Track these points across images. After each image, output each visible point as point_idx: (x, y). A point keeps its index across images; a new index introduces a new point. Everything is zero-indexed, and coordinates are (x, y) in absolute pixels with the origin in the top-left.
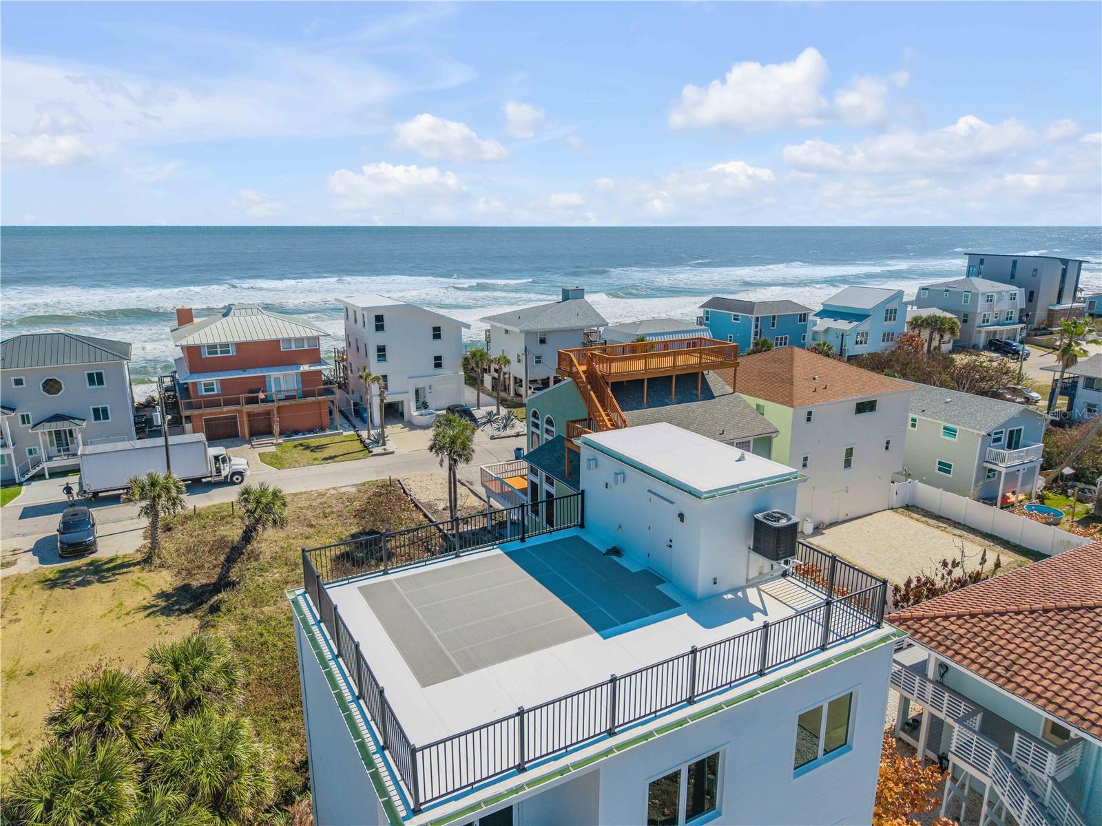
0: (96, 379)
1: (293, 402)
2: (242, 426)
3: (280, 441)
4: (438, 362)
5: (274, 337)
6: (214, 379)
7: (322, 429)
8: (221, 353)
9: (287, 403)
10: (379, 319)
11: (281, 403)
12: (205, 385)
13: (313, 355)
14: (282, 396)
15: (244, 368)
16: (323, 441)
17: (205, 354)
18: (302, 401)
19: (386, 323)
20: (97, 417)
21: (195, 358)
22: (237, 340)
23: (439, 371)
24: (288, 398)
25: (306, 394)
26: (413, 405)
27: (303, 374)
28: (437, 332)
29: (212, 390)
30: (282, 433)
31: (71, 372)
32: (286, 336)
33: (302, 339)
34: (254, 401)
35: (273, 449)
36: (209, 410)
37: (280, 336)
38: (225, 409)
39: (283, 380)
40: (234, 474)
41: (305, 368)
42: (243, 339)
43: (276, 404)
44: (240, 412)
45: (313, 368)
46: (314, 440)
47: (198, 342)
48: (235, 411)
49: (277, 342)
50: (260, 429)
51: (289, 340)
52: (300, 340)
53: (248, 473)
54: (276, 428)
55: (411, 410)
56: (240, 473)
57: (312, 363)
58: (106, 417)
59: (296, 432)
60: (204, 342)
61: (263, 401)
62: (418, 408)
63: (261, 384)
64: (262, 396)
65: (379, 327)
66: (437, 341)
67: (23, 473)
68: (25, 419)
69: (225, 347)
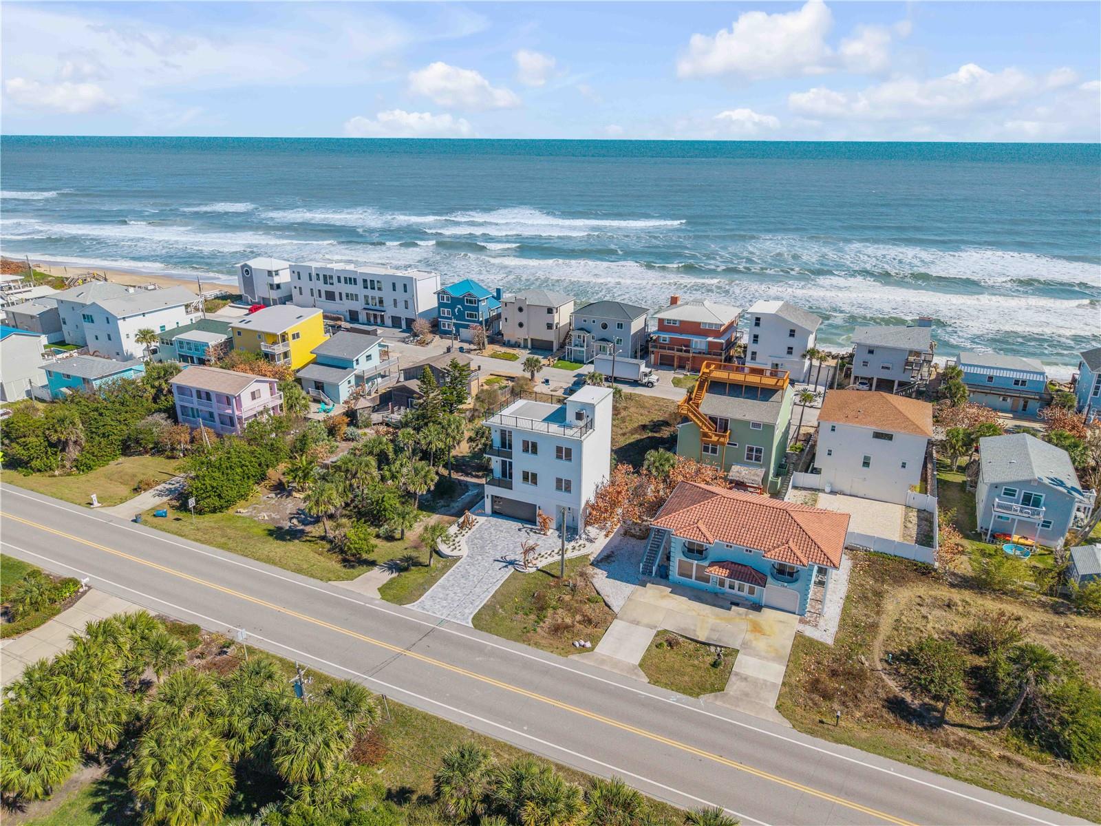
0: (620, 326)
1: (700, 355)
2: (674, 361)
3: (688, 374)
4: (790, 350)
5: (698, 321)
6: (667, 336)
8: (673, 324)
9: (697, 355)
10: (758, 319)
11: (693, 355)
12: (663, 338)
13: (715, 333)
14: (697, 351)
15: (681, 334)
17: (666, 323)
18: (705, 356)
20: (618, 342)
21: (663, 326)
22: (681, 319)
23: (790, 356)
24: (700, 353)
25: (709, 353)
27: (709, 342)
28: (792, 333)
29: (666, 341)
30: (692, 370)
31: (612, 321)
32: (704, 321)
33: (712, 324)
34: (681, 350)
35: (682, 376)
36: (662, 350)
37: (700, 321)
38: (669, 351)
39: (699, 343)
40: (649, 382)
41: (710, 339)
42: (683, 319)
43: (691, 355)
44: (675, 354)
45: (716, 340)
47: (664, 317)
48: (673, 353)
49: (699, 323)
50: (681, 366)
51: (705, 323)
53: (656, 384)
54: (688, 367)
56: (652, 383)
60: (667, 317)
61: (686, 352)
63: (687, 344)
64: (685, 349)
65: (757, 324)
66: (791, 338)
67: (587, 359)
68: (593, 338)
69: (675, 321)
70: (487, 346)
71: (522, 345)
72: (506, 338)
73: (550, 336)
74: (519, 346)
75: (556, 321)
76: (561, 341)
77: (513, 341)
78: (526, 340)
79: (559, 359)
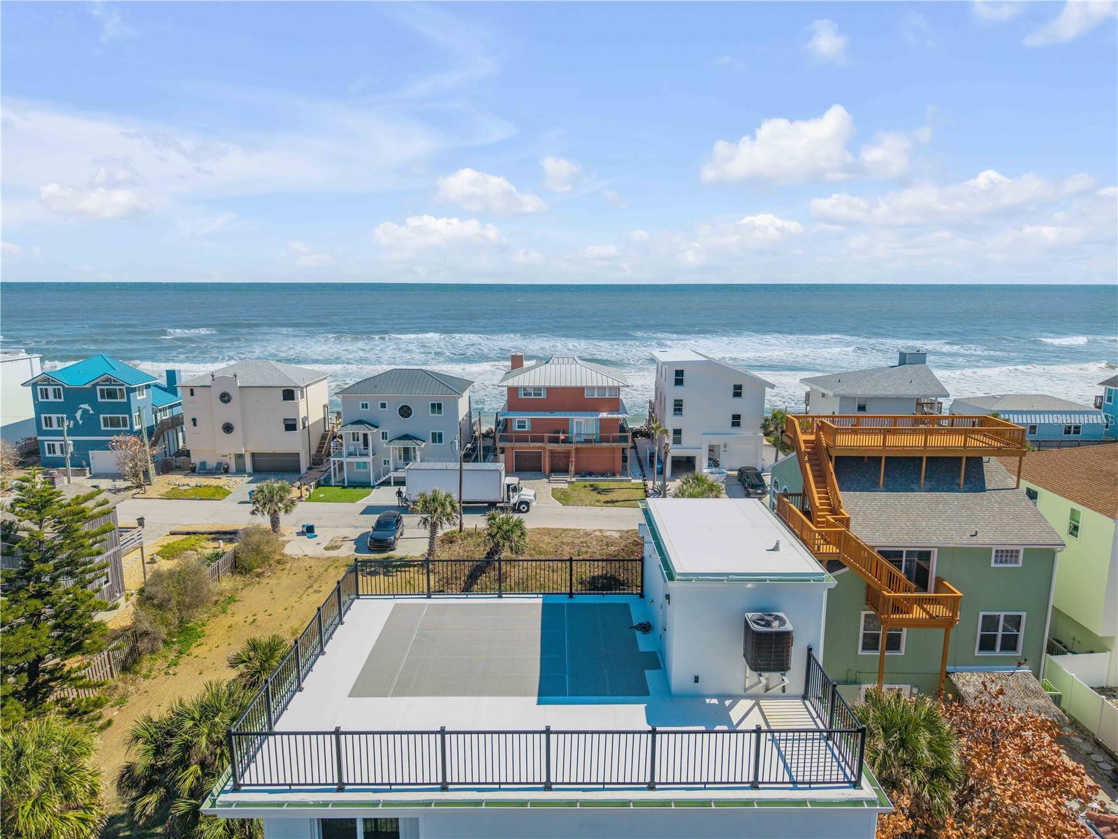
0: (437, 407)
1: (589, 445)
2: (545, 461)
3: (574, 479)
4: (736, 420)
5: (579, 384)
6: (526, 417)
7: (614, 474)
8: (535, 395)
9: (584, 446)
10: (679, 373)
11: (579, 446)
12: (519, 422)
13: (615, 404)
14: (582, 438)
15: (552, 411)
16: (612, 485)
17: (521, 396)
18: (597, 445)
19: (686, 377)
20: (434, 441)
21: (516, 399)
22: (547, 384)
23: (736, 429)
24: (587, 441)
25: (602, 440)
26: (705, 462)
27: (601, 420)
28: (737, 392)
29: (524, 427)
30: (577, 473)
31: (419, 400)
32: (589, 384)
33: (604, 388)
34: (555, 440)
35: (565, 486)
36: (518, 444)
37: (584, 384)
38: (532, 445)
39: (584, 424)
40: (522, 502)
41: (604, 415)
42: (552, 384)
43: (574, 446)
44: (544, 448)
45: (610, 416)
46: (603, 483)
47: (516, 384)
48: (540, 448)
49: (582, 389)
50: (559, 468)
51: (593, 388)
52: (603, 389)
53: (533, 504)
54: (572, 468)
55: (703, 468)
56: (527, 504)
57: (612, 411)
58: (440, 441)
59: (591, 474)
60: (521, 384)
61: (563, 441)
62: (710, 466)
63: (564, 426)
64: (562, 437)
65: (679, 382)
66: (737, 399)
67: (377, 478)
68: (384, 436)
69: (538, 390)
70: (155, 478)
71: (233, 468)
72: (195, 459)
73: (293, 444)
74: (226, 471)
75: (302, 414)
76: (313, 452)
77: (212, 463)
78: (240, 457)
79: (318, 485)
